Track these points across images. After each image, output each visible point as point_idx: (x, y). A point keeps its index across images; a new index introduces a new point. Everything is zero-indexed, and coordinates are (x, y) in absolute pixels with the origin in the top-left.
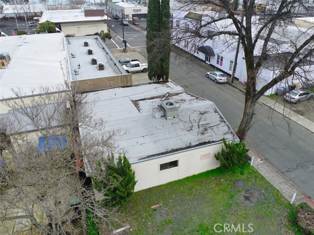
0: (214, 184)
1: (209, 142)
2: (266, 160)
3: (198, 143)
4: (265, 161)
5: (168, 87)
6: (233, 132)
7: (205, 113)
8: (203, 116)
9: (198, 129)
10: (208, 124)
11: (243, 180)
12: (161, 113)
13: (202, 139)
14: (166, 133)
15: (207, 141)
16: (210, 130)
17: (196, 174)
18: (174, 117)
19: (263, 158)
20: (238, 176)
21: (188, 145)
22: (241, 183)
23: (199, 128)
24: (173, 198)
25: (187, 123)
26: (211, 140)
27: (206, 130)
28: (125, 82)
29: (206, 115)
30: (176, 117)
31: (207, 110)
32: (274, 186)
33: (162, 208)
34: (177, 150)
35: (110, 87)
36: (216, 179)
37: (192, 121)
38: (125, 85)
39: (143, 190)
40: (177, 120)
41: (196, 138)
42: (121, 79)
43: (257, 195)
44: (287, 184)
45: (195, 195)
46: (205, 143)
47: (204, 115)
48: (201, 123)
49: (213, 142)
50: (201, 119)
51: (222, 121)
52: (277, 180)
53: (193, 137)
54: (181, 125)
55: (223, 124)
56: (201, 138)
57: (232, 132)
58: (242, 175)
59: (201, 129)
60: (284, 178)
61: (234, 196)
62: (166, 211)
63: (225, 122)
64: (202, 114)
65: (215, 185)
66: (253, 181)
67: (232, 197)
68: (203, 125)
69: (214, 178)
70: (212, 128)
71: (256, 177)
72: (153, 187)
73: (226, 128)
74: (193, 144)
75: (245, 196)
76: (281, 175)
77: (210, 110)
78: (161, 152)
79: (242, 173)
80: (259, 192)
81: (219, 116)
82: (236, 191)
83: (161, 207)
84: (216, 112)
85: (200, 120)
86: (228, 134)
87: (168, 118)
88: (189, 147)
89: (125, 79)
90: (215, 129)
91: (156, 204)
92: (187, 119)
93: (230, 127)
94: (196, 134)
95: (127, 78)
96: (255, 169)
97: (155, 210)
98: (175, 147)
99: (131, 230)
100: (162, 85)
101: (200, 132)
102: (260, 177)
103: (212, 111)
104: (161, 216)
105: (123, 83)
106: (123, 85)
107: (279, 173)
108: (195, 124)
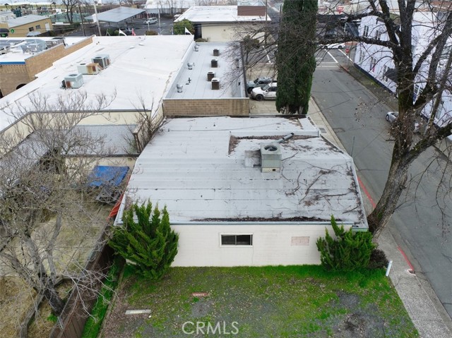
0: (305, 288)
1: (312, 219)
2: (423, 273)
3: (293, 216)
4: (420, 276)
5: (299, 124)
6: (364, 212)
7: (330, 172)
8: (323, 177)
9: (304, 195)
10: (327, 190)
11: (359, 296)
12: (255, 161)
13: (304, 212)
14: (251, 191)
15: (309, 217)
16: (323, 201)
17: (285, 264)
18: (274, 170)
19: (419, 269)
20: (352, 287)
21: (276, 216)
22: (353, 300)
23: (307, 193)
24: (230, 291)
25: (291, 183)
26: (318, 217)
27: (317, 198)
28: (238, 110)
29: (330, 176)
30: (277, 169)
31: (335, 168)
32: (413, 321)
33: (207, 300)
34: (254, 219)
35: (215, 113)
36: (312, 281)
37: (301, 180)
38: (239, 114)
39: (195, 268)
40: (277, 175)
41: (294, 208)
42: (233, 104)
43: (371, 326)
44: (442, 326)
45: (267, 296)
46: (304, 219)
47: (326, 175)
48: (315, 187)
49: (320, 220)
50: (317, 180)
51: (352, 191)
52: (426, 314)
53: (289, 206)
54: (280, 183)
55: (353, 195)
56: (303, 209)
57: (360, 212)
58: (362, 287)
59: (309, 196)
60: (442, 314)
61: (329, 316)
62: (211, 305)
63: (357, 193)
64: (323, 173)
65: (305, 290)
66: (377, 302)
67: (324, 317)
68: (315, 190)
69: (311, 279)
70: (329, 198)
71: (385, 298)
72: (211, 267)
73: (353, 203)
74: (284, 216)
75: (347, 322)
76: (438, 307)
77: (341, 168)
78: (229, 217)
79: (362, 284)
80: (378, 324)
81: (351, 181)
82: (336, 309)
83: (206, 298)
84: (350, 173)
85: (314, 182)
86: (351, 214)
87: (263, 169)
88: (276, 219)
89: (239, 105)
90: (333, 200)
91: (203, 292)
92: (295, 177)
93: (362, 202)
94: (297, 202)
95: (241, 104)
96: (391, 283)
97: (196, 300)
98: (252, 215)
99: (150, 317)
100: (291, 121)
101: (306, 200)
102: (393, 298)
103: (343, 171)
104: (200, 310)
105: (235, 111)
106: (235, 114)
107: (436, 303)
108: (304, 187)
